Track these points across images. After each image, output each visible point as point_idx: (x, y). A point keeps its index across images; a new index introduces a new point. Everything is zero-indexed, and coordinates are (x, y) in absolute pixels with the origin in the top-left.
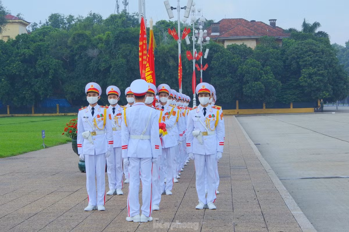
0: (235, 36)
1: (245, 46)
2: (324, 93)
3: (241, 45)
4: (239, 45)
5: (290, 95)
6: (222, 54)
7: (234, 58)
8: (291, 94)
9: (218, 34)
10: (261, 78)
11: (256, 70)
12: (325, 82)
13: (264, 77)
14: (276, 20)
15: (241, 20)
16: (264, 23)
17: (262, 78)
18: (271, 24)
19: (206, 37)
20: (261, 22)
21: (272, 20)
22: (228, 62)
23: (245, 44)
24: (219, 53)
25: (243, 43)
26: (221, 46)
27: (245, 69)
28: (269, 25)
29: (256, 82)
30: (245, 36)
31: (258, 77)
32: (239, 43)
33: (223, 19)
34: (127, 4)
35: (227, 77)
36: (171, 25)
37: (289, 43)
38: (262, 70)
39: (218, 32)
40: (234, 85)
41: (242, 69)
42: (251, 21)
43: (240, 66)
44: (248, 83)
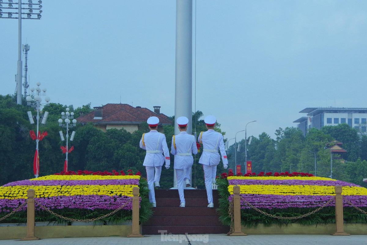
0: (116, 121)
1: (125, 131)
2: (199, 180)
3: (120, 130)
4: (119, 130)
5: (166, 182)
6: (99, 138)
7: (111, 142)
8: (168, 181)
9: (100, 118)
10: (136, 163)
11: (132, 155)
12: (200, 169)
13: (139, 162)
14: (160, 107)
15: (126, 106)
16: (149, 110)
17: (138, 163)
18: (155, 110)
19: (73, 119)
20: (146, 108)
21: (156, 107)
22: (104, 146)
23: (124, 129)
24: (96, 137)
25: (123, 128)
26: (98, 130)
27: (121, 154)
28: (154, 111)
29: (131, 167)
30: (127, 121)
31: (134, 162)
32: (119, 128)
33: (108, 104)
34: (28, 86)
35: (102, 161)
36: (60, 108)
37: (168, 130)
38: (138, 155)
39: (101, 117)
40: (109, 169)
41: (118, 153)
42: (137, 107)
43: (116, 151)
44: (124, 168)
